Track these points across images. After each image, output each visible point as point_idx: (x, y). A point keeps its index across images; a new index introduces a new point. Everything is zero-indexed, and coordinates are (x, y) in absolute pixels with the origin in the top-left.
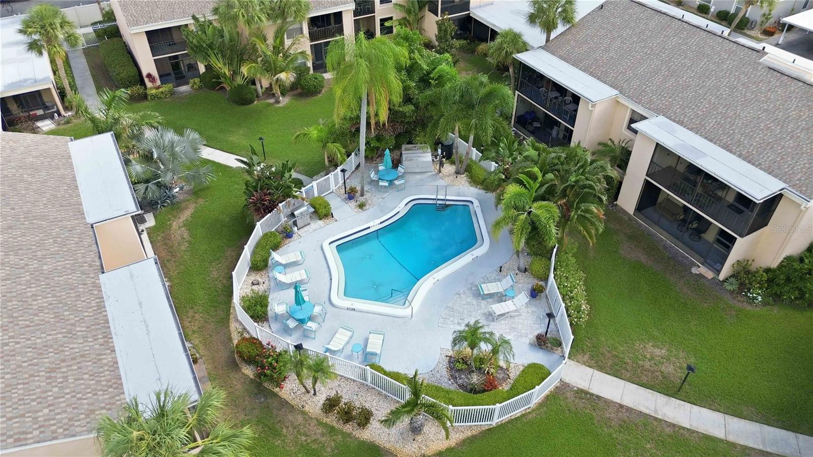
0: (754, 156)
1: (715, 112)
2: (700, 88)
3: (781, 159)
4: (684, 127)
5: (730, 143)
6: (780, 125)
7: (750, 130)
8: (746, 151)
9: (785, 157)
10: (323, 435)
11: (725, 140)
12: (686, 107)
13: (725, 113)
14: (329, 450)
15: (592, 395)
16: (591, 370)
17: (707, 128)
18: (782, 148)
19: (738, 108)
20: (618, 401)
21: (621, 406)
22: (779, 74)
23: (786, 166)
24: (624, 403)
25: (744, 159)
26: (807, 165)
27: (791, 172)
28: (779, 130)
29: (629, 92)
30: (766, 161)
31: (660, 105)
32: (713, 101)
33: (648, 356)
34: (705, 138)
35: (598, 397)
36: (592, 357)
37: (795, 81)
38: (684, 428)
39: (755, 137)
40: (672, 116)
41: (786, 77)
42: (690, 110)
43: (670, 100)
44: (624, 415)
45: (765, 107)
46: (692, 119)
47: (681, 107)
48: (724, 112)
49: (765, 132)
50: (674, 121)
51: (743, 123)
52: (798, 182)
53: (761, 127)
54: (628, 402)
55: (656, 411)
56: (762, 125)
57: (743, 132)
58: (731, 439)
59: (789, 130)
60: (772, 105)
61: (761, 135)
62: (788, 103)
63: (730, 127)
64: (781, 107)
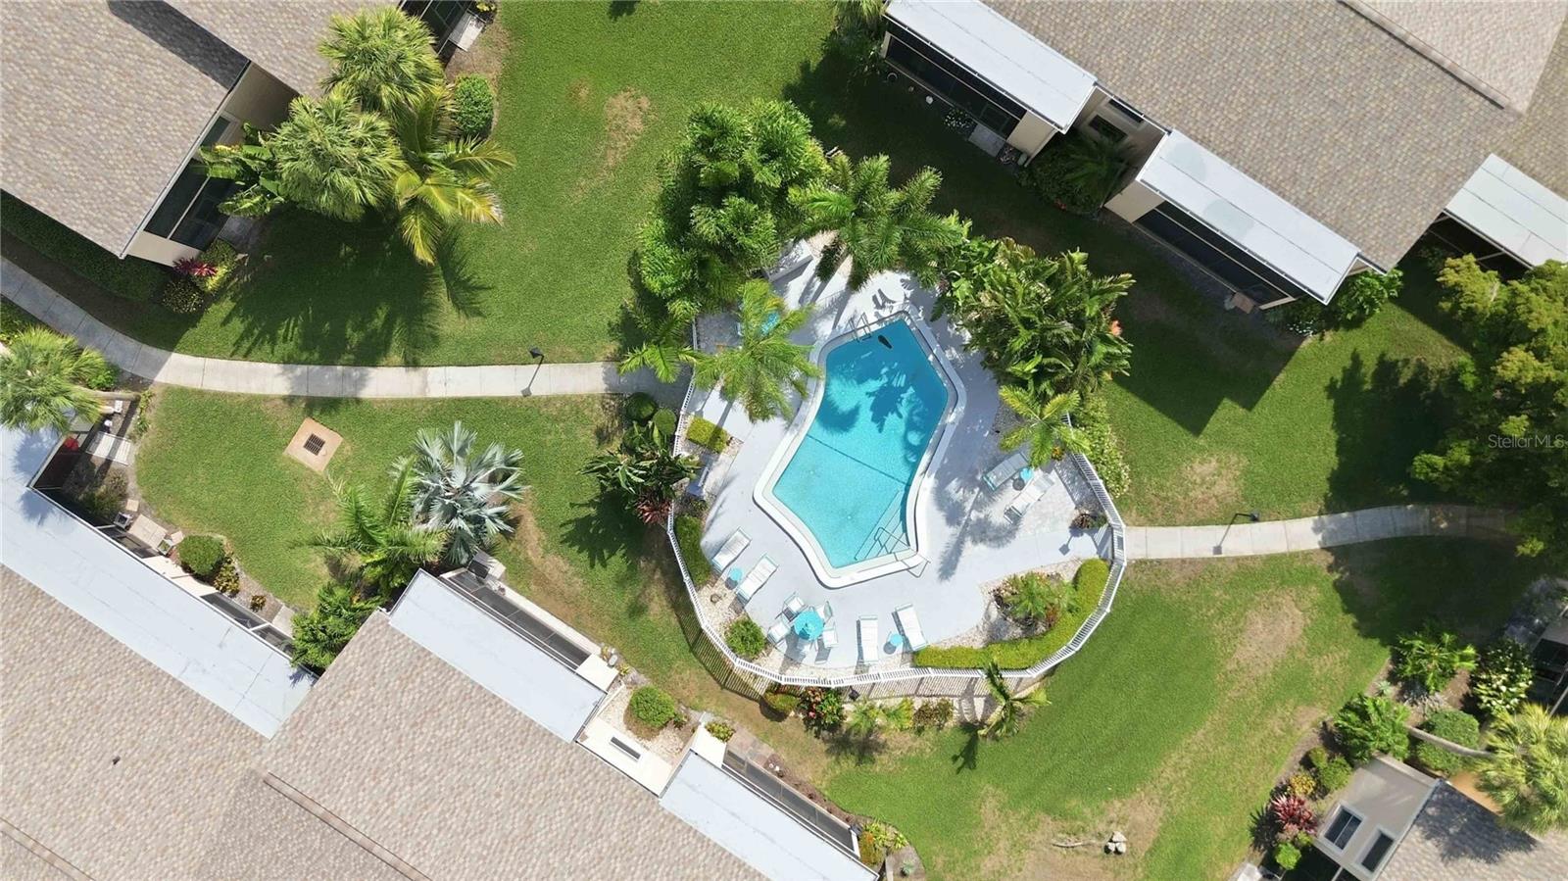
0: (1316, 200)
1: (1256, 114)
2: (1229, 59)
3: (1353, 203)
4: (1213, 151)
5: (1281, 178)
6: (1353, 134)
7: (1309, 149)
8: (1304, 192)
9: (1358, 198)
10: (914, 740)
11: (1274, 174)
12: (1211, 106)
13: (1271, 115)
14: (928, 750)
15: (1151, 561)
16: (1142, 530)
17: (1247, 150)
18: (1355, 181)
19: (1291, 101)
20: (1179, 556)
21: (1183, 561)
22: (1353, 15)
23: (1359, 216)
24: (1185, 556)
25: (1302, 208)
26: (1387, 210)
27: (1365, 225)
28: (1350, 145)
29: (1113, 77)
30: (1332, 209)
31: (1170, 105)
32: (1251, 87)
33: (1198, 481)
34: (1246, 172)
35: (1159, 561)
36: (1140, 513)
37: (1376, 30)
38: (1247, 558)
39: (1318, 163)
40: (1190, 129)
41: (1363, 21)
42: (1218, 113)
43: (1184, 91)
44: (1188, 571)
45: (1331, 97)
46: (1223, 132)
47: (1202, 106)
48: (1269, 111)
49: (1331, 151)
50: (1196, 140)
51: (1299, 134)
52: (1373, 243)
53: (1326, 141)
54: (1189, 553)
55: (1218, 550)
56: (1327, 136)
57: (1299, 154)
58: (1294, 548)
59: (1366, 143)
60: (1341, 91)
61: (1325, 158)
62: (1366, 82)
63: (1280, 145)
64: (1354, 93)
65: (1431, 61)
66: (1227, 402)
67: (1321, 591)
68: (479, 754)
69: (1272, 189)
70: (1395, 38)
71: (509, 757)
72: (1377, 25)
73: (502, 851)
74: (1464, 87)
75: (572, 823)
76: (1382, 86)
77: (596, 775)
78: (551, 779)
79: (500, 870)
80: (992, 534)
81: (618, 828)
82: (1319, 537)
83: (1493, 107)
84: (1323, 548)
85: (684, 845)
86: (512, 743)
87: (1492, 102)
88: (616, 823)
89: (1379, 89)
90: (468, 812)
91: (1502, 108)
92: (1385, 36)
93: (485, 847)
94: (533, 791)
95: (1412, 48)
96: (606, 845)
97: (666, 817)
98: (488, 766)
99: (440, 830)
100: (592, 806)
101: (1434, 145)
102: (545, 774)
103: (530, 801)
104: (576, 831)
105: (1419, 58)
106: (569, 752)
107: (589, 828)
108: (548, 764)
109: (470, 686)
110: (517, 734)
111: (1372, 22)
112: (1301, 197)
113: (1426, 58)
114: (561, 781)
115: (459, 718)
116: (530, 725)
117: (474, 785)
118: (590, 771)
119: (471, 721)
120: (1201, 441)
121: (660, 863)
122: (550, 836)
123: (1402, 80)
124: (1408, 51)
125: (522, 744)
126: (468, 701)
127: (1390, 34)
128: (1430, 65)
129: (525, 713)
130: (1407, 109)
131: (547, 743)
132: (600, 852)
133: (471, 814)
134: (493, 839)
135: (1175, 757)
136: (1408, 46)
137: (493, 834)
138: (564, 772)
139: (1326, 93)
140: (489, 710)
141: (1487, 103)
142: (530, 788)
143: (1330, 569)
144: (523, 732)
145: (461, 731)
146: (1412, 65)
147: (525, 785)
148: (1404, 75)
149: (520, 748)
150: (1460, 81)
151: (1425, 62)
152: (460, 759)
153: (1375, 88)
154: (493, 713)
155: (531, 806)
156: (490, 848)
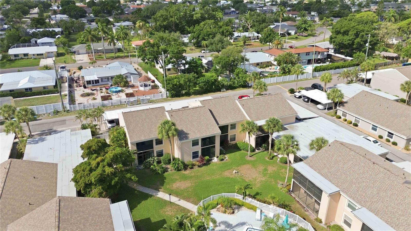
0: (107, 216)
3: (102, 210)
5: (109, 224)
6: (88, 218)
7: (98, 223)
9: (100, 210)
11: (109, 226)
16: (192, 210)
18: (97, 212)
23: (104, 208)
27: (105, 206)
28: (91, 217)
30: (106, 213)
35: (193, 204)
37: (60, 227)
39: (100, 220)
45: (83, 226)
49: (95, 219)
53: (94, 221)
54: (185, 202)
55: (179, 200)
56: (92, 222)
57: (101, 224)
58: (165, 194)
59: (88, 215)
60: (80, 225)
61: (98, 220)
62: (74, 222)
63: (102, 228)
64: (79, 223)
65: (59, 215)
66: (153, 222)
67: (166, 186)
68: (393, 211)
69: (113, 224)
70: (59, 223)
71: (383, 208)
72: (59, 228)
73: (386, 189)
74: (60, 207)
75: (366, 191)
76: (72, 219)
77: (357, 199)
78: (371, 201)
79: (387, 186)
80: (227, 224)
81: (352, 188)
82: (158, 193)
83: (61, 201)
84: (159, 191)
85: (336, 181)
86: (382, 211)
87: (60, 201)
88: (353, 188)
89: (73, 219)
90: (396, 199)
91: (60, 200)
92: (60, 225)
93: (391, 191)
94: (376, 199)
95: (59, 219)
96: (357, 185)
97: (339, 187)
98: (390, 208)
99: (405, 197)
100: (359, 193)
101: (78, 205)
102: (372, 202)
103: (377, 198)
104: (365, 189)
105: (60, 217)
106: (364, 205)
107: (361, 189)
108: (371, 204)
109: (396, 228)
110: (380, 213)
111: (59, 229)
112: (109, 219)
113: (59, 216)
114: (368, 200)
115: (399, 221)
116: (376, 214)
117: (395, 204)
118: (359, 200)
119: (395, 219)
120: (165, 218)
121: (343, 179)
122: (372, 190)
123: (68, 217)
124: (60, 219)
125: (379, 210)
126: (396, 224)
127: (59, 224)
128: (60, 214)
129: (377, 217)
130: (74, 213)
131: (371, 209)
132: (358, 184)
133: (395, 198)
134: (389, 192)
135: (215, 178)
136: (59, 220)
137: (389, 193)
138: (366, 202)
139: (83, 228)
140: (389, 221)
141: (61, 202)
142: (377, 200)
143: (161, 188)
144: (378, 213)
145: (399, 217)
146: (63, 217)
147: (379, 201)
148: (66, 217)
149: (380, 210)
150: (60, 208)
151: (60, 216)
152: (399, 211)
153: (74, 220)
154: (388, 220)
155: (377, 197)
156: (390, 191)
